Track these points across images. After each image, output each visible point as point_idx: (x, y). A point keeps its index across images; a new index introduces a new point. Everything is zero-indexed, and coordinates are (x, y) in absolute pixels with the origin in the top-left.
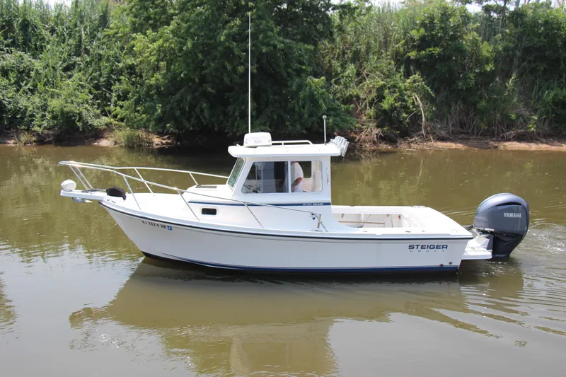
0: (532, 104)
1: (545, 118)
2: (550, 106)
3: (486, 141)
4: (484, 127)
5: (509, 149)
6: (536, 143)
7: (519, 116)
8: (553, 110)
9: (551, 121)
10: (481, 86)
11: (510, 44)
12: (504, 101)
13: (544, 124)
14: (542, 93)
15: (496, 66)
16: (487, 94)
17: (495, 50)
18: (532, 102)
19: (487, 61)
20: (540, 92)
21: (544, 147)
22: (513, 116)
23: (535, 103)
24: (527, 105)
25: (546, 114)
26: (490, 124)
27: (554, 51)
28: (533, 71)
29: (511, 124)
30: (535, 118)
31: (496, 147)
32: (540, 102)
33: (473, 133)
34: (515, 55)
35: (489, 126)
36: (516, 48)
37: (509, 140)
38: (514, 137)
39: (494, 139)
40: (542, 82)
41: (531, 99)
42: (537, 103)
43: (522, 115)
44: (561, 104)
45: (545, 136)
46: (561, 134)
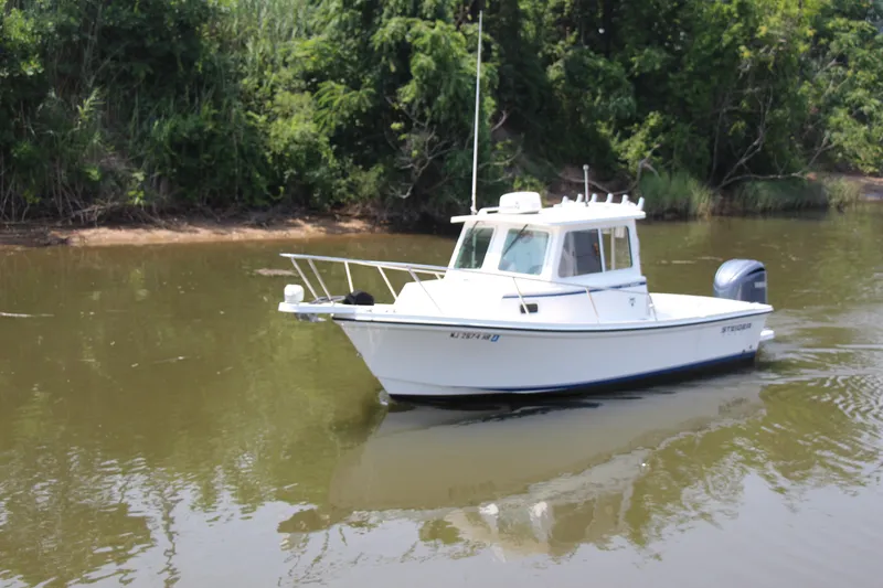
0: (130, 148)
1: (159, 178)
2: (167, 151)
3: (42, 229)
4: (32, 198)
5: (93, 244)
6: (145, 228)
7: (107, 173)
8: (172, 157)
9: (170, 181)
10: (17, 107)
11: (72, 20)
12: (72, 141)
13: (158, 188)
14: (149, 125)
15: (44, 65)
16: (34, 127)
17: (40, 29)
18: (131, 142)
19: (25, 54)
20: (145, 124)
21: (162, 235)
22: (95, 174)
23: (136, 144)
24: (120, 149)
25: (160, 168)
26: (45, 193)
27: (162, 39)
28: (125, 77)
29: (91, 192)
30: (140, 176)
31: (64, 242)
32: (147, 143)
33: (8, 214)
34: (84, 42)
35: (43, 196)
36: (84, 28)
37: (90, 225)
38: (100, 218)
39: (59, 224)
40: (145, 102)
41: (128, 138)
42: (139, 145)
43: (112, 172)
44: (186, 147)
45: (162, 214)
46: (193, 207)
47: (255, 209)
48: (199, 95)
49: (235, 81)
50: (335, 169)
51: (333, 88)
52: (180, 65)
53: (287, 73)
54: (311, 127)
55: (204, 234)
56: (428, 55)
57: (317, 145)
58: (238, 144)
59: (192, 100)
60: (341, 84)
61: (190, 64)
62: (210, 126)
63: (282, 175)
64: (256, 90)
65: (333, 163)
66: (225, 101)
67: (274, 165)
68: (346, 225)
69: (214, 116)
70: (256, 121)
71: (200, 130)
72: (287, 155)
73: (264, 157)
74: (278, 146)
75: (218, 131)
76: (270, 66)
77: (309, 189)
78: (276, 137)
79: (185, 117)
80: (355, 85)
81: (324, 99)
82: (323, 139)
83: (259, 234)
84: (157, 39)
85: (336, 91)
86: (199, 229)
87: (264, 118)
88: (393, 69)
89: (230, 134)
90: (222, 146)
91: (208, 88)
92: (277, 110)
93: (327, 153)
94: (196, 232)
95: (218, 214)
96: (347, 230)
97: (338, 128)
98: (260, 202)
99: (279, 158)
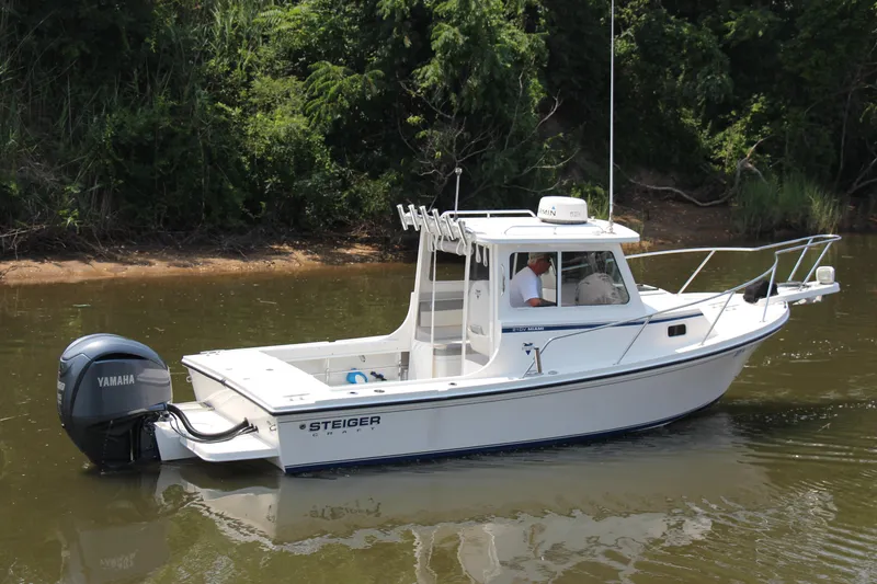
0: (61, 151)
1: (100, 191)
2: (109, 156)
5: (12, 282)
6: (82, 259)
7: (29, 186)
8: (116, 163)
9: (115, 195)
13: (99, 209)
14: (85, 120)
18: (62, 145)
20: (79, 118)
21: (104, 269)
22: (13, 187)
23: (68, 147)
24: (46, 153)
25: (101, 179)
28: (52, 59)
30: (74, 189)
32: (83, 145)
37: (8, 256)
38: (22, 245)
40: (80, 91)
41: (59, 139)
42: (73, 149)
43: (37, 186)
44: (136, 150)
45: (104, 239)
46: (145, 229)
47: (228, 231)
48: (152, 81)
49: (199, 62)
50: (333, 177)
51: (328, 71)
52: (126, 41)
53: (267, 51)
54: (300, 122)
55: (159, 268)
56: (453, 25)
57: (309, 145)
58: (204, 144)
59: (143, 88)
60: (340, 64)
61: (139, 40)
62: (166, 122)
63: (263, 185)
64: (228, 73)
65: (332, 168)
66: (187, 89)
67: (253, 173)
68: (349, 252)
69: (173, 110)
70: (228, 116)
71: (152, 127)
72: (270, 158)
73: (239, 163)
74: (258, 147)
75: (177, 129)
76: (245, 41)
77: (299, 203)
78: (256, 135)
79: (133, 110)
80: (357, 65)
81: (318, 84)
82: (317, 137)
83: (234, 265)
84: (96, 6)
85: (333, 75)
86: (153, 261)
87: (238, 111)
88: (408, 43)
89: (194, 132)
90: (184, 149)
91: (163, 71)
92: (255, 100)
93: (322, 156)
94: (151, 264)
95: (180, 239)
96: (350, 258)
97: (336, 123)
98: (234, 222)
99: (259, 163)
